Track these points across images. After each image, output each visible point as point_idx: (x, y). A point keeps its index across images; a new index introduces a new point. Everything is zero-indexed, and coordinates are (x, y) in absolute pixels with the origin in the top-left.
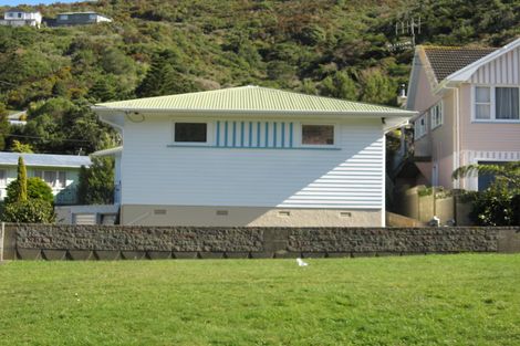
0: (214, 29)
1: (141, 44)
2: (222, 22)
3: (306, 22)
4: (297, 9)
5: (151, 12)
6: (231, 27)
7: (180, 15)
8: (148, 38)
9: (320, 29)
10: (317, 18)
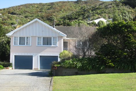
0: (28, 17)
1: (7, 21)
2: (31, 15)
3: (52, 15)
4: (50, 12)
5: (13, 12)
6: (33, 16)
7: (21, 13)
8: (9, 19)
9: (54, 17)
10: (55, 14)
